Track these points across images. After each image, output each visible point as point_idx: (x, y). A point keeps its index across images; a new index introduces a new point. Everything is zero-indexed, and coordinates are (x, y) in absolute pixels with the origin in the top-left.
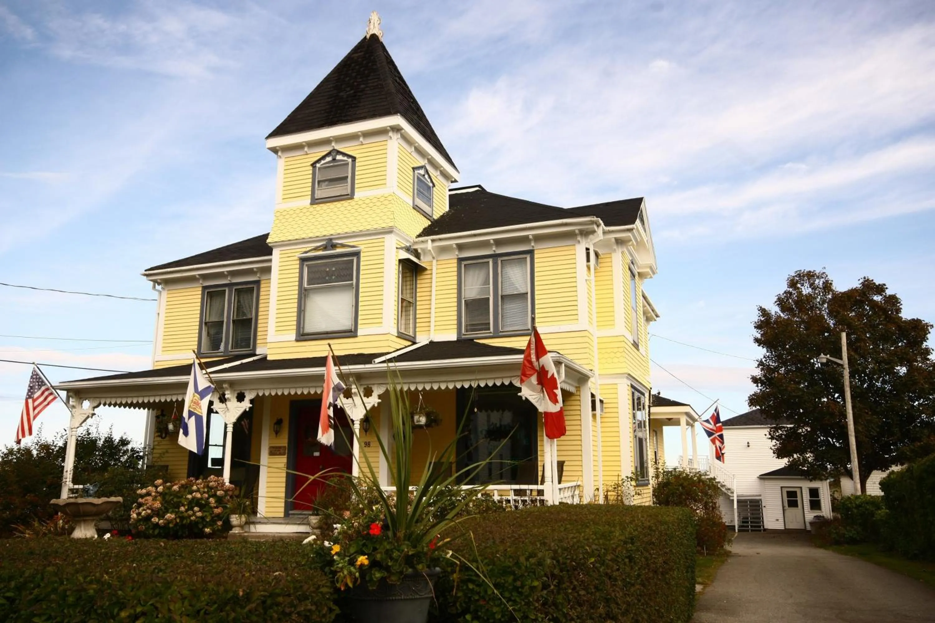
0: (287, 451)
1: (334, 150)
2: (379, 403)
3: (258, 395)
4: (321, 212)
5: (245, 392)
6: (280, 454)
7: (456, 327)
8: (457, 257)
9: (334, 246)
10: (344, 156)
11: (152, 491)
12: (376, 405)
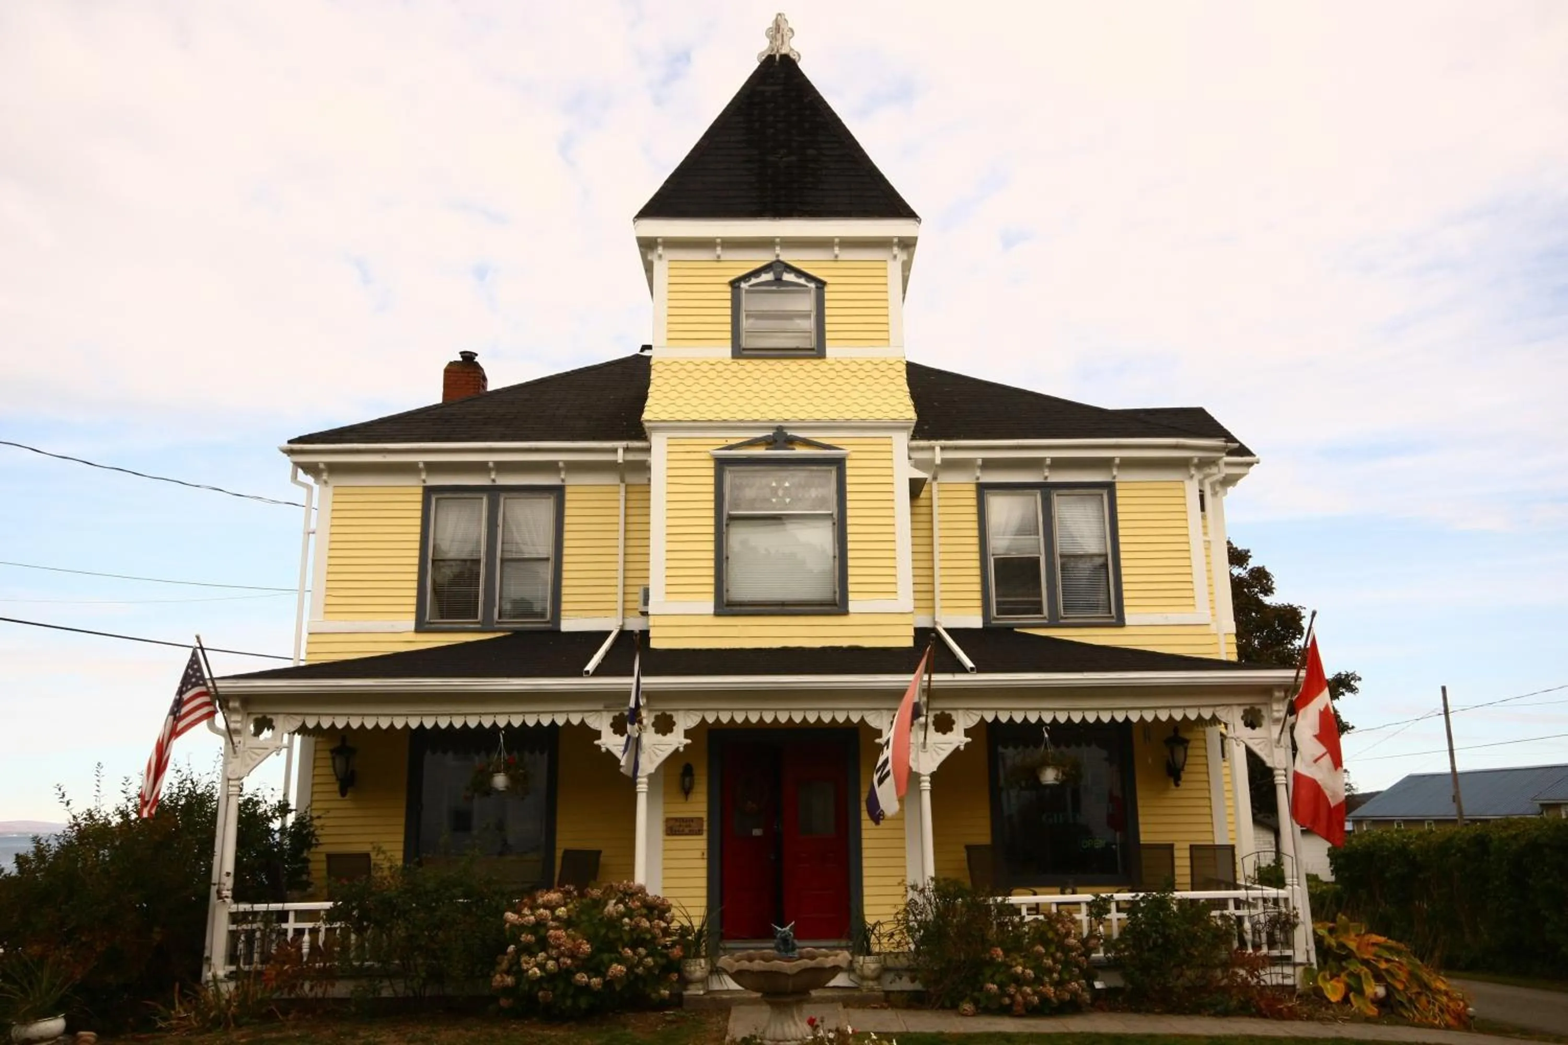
0: (705, 827)
1: (779, 261)
2: (967, 745)
3: (703, 720)
4: (757, 374)
5: (673, 713)
6: (691, 833)
7: (979, 603)
8: (975, 481)
9: (791, 442)
10: (799, 277)
11: (546, 919)
12: (962, 748)
